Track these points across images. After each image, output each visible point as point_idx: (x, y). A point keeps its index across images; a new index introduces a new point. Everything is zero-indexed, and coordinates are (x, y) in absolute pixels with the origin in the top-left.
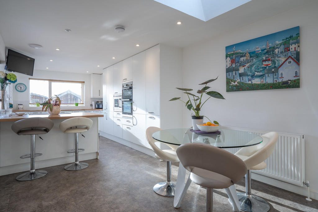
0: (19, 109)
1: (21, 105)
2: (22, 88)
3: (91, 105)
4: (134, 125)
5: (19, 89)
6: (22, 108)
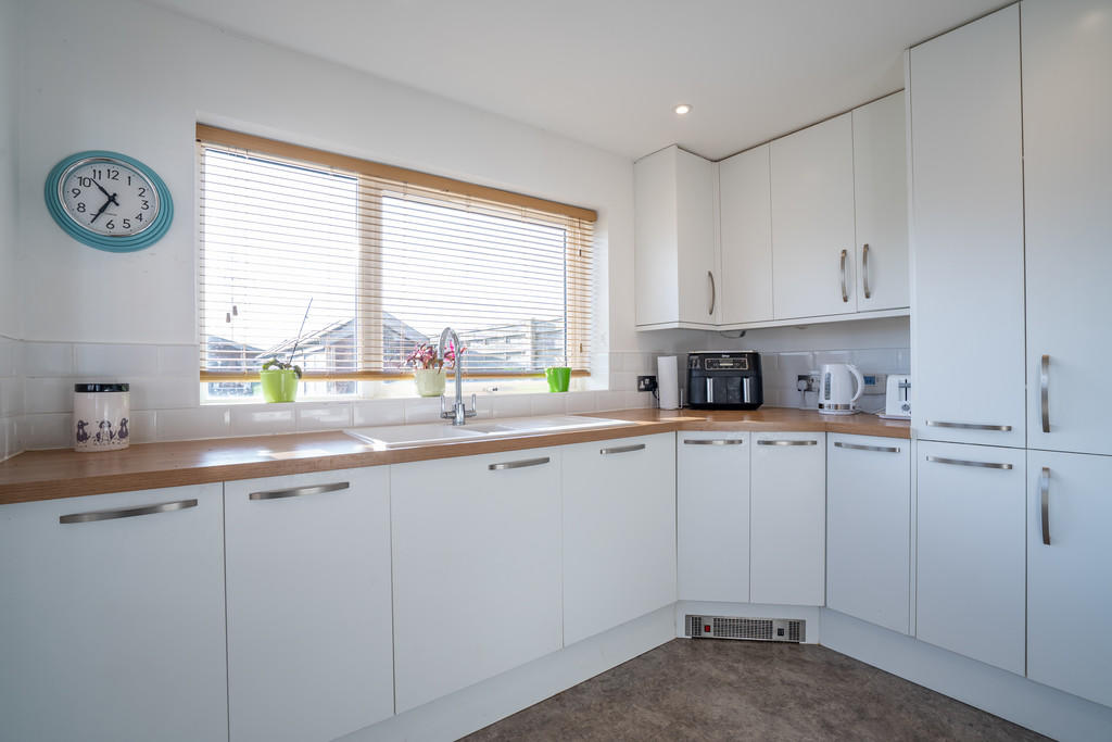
0: (83, 437)
1: (103, 388)
2: (130, 205)
3: (639, 379)
5: (86, 217)
6: (116, 427)
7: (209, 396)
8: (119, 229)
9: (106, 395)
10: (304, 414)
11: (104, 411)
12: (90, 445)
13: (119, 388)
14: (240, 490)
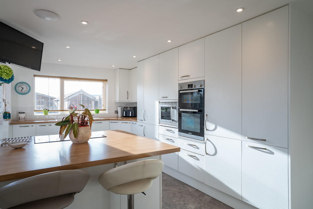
0: (19, 119)
1: (22, 113)
2: (25, 89)
3: (115, 111)
4: (207, 154)
5: (20, 91)
6: (23, 118)
7: (36, 114)
8: (24, 92)
9: (22, 114)
10: (50, 117)
11: (22, 116)
12: (20, 120)
13: (24, 113)
14: (38, 125)
